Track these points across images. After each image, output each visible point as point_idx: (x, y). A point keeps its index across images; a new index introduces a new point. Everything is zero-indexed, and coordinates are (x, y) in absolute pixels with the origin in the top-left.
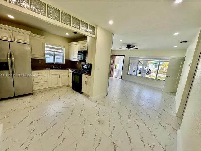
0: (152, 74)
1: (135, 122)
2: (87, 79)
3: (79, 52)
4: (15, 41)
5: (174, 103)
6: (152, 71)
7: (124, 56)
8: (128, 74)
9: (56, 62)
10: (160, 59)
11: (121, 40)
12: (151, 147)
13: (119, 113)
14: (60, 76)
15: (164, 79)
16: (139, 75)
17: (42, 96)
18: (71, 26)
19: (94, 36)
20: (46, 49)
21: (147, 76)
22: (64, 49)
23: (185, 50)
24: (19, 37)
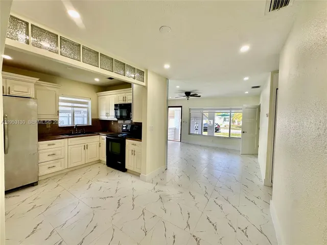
0: (221, 130)
1: (215, 201)
2: (133, 147)
3: (116, 105)
4: (9, 93)
5: (258, 168)
6: (221, 127)
7: (181, 107)
8: (189, 134)
9: (76, 123)
10: (231, 109)
11: (178, 87)
12: (243, 231)
13: (190, 193)
14: (86, 147)
15: (240, 137)
16: (205, 133)
17: (57, 184)
18: (113, 72)
19: (144, 84)
20: (60, 104)
21: (216, 134)
22: (90, 102)
23: (258, 96)
24: (17, 88)
